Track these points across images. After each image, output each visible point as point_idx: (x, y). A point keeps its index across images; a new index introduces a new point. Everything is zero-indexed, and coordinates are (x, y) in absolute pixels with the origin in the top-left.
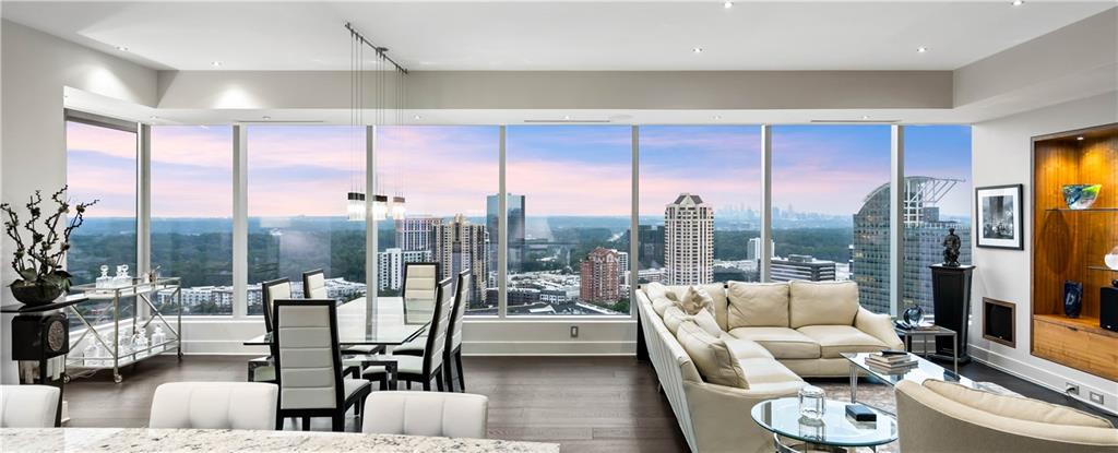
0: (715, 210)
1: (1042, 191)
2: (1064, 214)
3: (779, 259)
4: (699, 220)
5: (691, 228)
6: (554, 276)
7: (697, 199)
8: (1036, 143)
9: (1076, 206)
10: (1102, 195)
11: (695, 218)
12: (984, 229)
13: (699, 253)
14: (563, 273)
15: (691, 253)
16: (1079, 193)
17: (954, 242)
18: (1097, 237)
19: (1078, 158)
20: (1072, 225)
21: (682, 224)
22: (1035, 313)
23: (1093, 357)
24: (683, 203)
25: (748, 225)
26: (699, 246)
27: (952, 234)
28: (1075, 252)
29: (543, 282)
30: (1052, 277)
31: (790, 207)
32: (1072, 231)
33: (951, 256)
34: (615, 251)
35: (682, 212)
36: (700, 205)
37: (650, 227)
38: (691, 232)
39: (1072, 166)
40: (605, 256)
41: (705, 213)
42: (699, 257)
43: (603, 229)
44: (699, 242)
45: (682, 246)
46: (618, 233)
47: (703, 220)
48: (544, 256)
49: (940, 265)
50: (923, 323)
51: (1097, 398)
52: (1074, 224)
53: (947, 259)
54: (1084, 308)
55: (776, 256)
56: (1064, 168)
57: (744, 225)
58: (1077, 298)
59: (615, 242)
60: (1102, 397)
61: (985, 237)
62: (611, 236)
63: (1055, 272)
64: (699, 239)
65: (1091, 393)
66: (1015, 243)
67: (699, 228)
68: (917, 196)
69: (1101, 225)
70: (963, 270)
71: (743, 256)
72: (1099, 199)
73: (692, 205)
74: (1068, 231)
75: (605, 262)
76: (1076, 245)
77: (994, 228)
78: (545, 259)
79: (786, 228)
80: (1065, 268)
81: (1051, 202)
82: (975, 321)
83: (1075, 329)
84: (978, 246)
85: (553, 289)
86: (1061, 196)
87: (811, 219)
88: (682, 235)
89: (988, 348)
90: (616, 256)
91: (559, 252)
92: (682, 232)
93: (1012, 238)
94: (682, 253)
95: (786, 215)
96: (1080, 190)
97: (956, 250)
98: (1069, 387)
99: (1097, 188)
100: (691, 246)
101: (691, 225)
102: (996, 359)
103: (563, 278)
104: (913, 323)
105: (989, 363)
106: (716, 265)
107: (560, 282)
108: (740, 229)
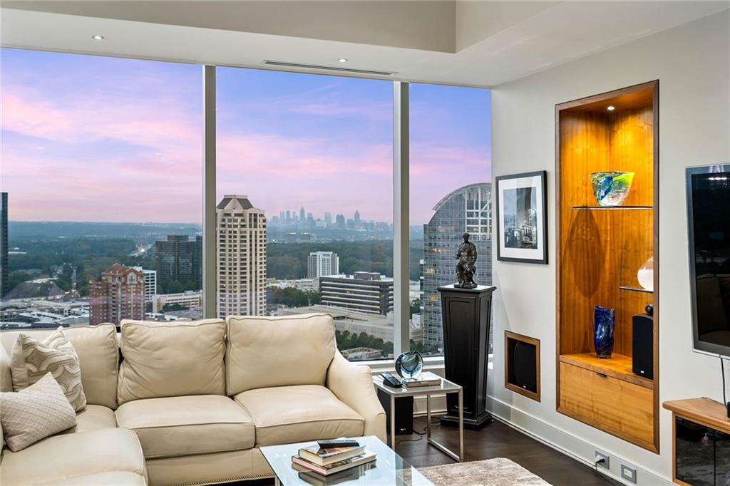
0: (268, 217)
1: (568, 180)
2: (594, 214)
3: (343, 276)
4: (248, 229)
5: (238, 239)
6: (52, 304)
7: (245, 203)
8: (560, 111)
9: (606, 202)
10: (636, 188)
11: (243, 226)
12: (506, 234)
13: (248, 271)
14: (65, 300)
15: (238, 271)
16: (610, 184)
17: (469, 253)
18: (630, 246)
19: (610, 136)
20: (603, 228)
21: (227, 234)
22: (561, 354)
23: (625, 416)
24: (228, 208)
25: (309, 237)
26: (248, 262)
27: (467, 242)
28: (607, 266)
29: (36, 312)
30: (581, 301)
31: (357, 215)
32: (603, 238)
33: (466, 274)
34: (139, 269)
35: (227, 218)
36: (250, 211)
37: (186, 237)
38: (238, 244)
39: (603, 147)
40: (125, 276)
41: (255, 220)
42: (248, 275)
43: (124, 240)
44: (248, 257)
45: (227, 262)
46: (144, 245)
47: (253, 230)
48: (37, 276)
49: (451, 287)
50: (422, 376)
51: (629, 474)
52: (605, 226)
53: (461, 277)
54: (617, 344)
55: (340, 273)
56: (594, 151)
57: (304, 237)
58: (608, 330)
59: (140, 257)
60: (635, 473)
61: (507, 245)
62: (135, 249)
63: (585, 294)
64: (248, 253)
65: (623, 467)
66: (538, 254)
67: (248, 239)
68: (487, 205)
69: (635, 228)
70: (478, 293)
71: (303, 273)
72: (633, 193)
73: (240, 210)
74: (599, 237)
75: (125, 284)
76: (608, 257)
77: (516, 233)
78: (39, 281)
79: (352, 240)
80: (595, 288)
81: (579, 197)
82: (496, 364)
83: (605, 376)
84: (500, 259)
85: (50, 321)
86: (590, 188)
87: (379, 229)
88: (227, 248)
89: (511, 402)
90: (140, 275)
91: (60, 271)
92: (227, 244)
93: (535, 247)
94: (227, 271)
95: (351, 223)
96: (610, 179)
97: (471, 264)
98: (599, 458)
99: (628, 177)
100: (238, 262)
101: (238, 234)
102: (520, 417)
103: (66, 306)
104: (406, 376)
105: (513, 423)
106: (271, 285)
107: (61, 312)
108: (299, 241)
